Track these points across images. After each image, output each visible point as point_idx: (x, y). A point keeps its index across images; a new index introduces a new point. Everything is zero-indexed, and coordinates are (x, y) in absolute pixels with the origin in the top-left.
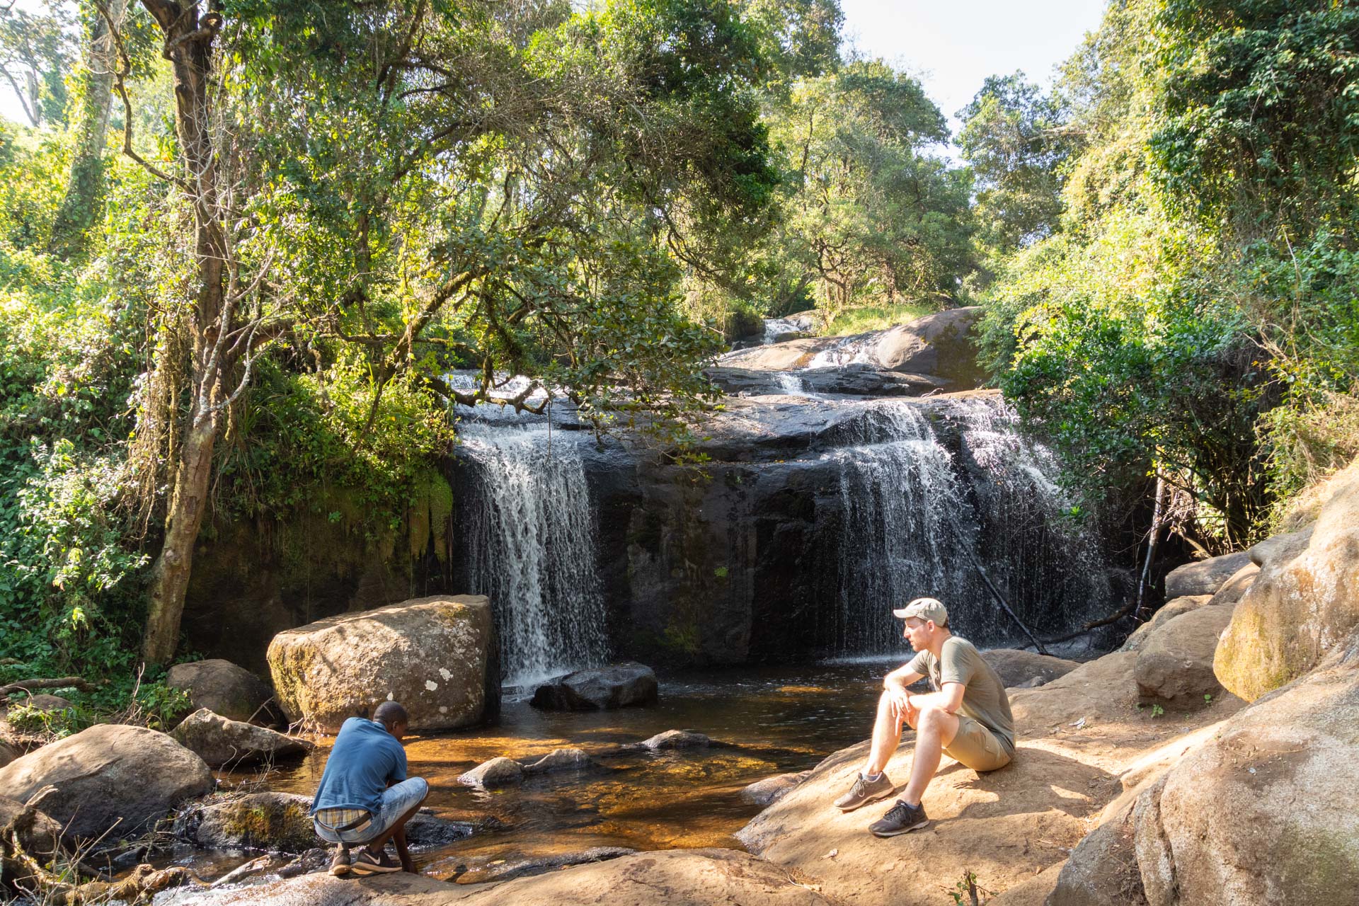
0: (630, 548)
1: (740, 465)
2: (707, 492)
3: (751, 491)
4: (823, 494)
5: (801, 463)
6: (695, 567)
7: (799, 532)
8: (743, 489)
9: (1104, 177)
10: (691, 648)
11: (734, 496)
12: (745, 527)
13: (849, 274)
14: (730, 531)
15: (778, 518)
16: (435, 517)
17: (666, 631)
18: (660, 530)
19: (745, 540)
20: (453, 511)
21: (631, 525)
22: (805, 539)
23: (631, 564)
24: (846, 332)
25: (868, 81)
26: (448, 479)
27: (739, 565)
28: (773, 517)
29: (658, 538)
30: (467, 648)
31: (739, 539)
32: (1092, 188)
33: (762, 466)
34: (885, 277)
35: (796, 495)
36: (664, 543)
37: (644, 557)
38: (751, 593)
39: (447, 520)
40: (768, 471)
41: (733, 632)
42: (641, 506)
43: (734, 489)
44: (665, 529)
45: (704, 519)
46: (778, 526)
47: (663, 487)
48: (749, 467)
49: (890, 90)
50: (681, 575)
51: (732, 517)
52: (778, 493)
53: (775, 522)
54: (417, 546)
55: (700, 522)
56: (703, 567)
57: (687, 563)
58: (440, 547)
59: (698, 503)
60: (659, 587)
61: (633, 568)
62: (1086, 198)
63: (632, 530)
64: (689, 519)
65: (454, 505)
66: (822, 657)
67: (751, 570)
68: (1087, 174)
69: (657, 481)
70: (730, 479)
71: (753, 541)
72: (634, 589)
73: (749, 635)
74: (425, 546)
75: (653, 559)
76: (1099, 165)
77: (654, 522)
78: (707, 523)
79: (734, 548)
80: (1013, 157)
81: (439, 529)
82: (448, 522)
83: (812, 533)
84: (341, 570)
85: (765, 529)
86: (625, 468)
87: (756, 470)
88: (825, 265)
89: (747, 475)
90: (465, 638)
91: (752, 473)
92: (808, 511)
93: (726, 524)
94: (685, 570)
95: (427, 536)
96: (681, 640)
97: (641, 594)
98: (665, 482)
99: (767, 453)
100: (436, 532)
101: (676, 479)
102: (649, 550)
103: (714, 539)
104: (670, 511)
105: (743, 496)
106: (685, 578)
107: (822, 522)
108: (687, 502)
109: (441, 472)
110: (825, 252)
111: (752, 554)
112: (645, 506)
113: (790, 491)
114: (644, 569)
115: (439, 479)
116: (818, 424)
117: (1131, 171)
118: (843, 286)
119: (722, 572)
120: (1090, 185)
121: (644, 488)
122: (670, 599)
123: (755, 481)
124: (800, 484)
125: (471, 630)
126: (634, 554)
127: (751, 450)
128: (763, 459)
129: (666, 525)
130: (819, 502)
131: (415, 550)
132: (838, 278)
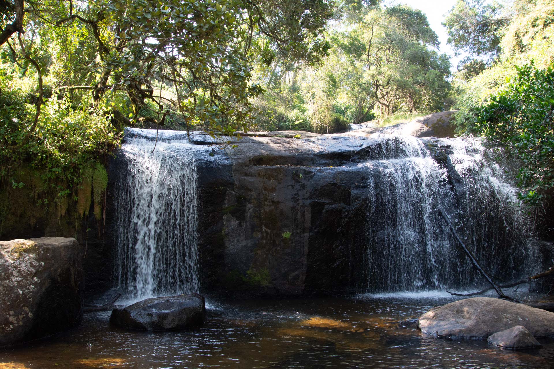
0: (225, 217)
1: (302, 167)
2: (279, 183)
3: (309, 184)
4: (357, 187)
5: (344, 168)
6: (269, 231)
7: (339, 211)
8: (303, 182)
9: (525, 30)
10: (265, 283)
11: (298, 187)
12: (303, 206)
13: (391, 101)
14: (293, 208)
15: (327, 201)
16: (95, 191)
17: (248, 272)
18: (246, 206)
19: (303, 214)
20: (107, 189)
21: (226, 201)
22: (343, 216)
23: (225, 228)
24: (388, 125)
25: (400, 10)
26: (106, 167)
27: (299, 231)
28: (323, 200)
29: (244, 211)
30: (25, 278)
31: (299, 214)
32: (518, 37)
33: (318, 168)
34: (408, 103)
35: (339, 187)
36: (248, 214)
37: (234, 223)
38: (306, 249)
39: (103, 193)
40: (320, 171)
41: (294, 274)
42: (233, 190)
43: (298, 182)
44: (249, 205)
45: (276, 200)
46: (326, 206)
47: (250, 179)
48: (309, 169)
49: (410, 15)
50: (260, 236)
51: (295, 199)
52: (327, 186)
53: (324, 204)
54: (82, 209)
55: (273, 202)
56: (275, 231)
57: (264, 228)
58: (97, 210)
59: (273, 190)
60: (244, 243)
61: (225, 230)
62: (515, 42)
63: (226, 204)
64: (266, 200)
65: (108, 184)
66: (354, 294)
67: (307, 235)
68: (516, 30)
69: (246, 175)
70: (295, 176)
71: (308, 216)
72: (227, 244)
73: (304, 277)
74: (88, 209)
75: (240, 225)
76: (522, 25)
77: (241, 201)
78: (278, 202)
79: (296, 219)
80: (472, 36)
81: (98, 199)
82: (104, 194)
83: (349, 212)
84: (33, 221)
85: (317, 208)
86: (225, 165)
87: (313, 171)
88: (379, 96)
89: (307, 173)
90: (25, 269)
91: (310, 172)
92: (346, 198)
93: (291, 204)
94: (262, 233)
95: (89, 203)
96: (258, 278)
97: (232, 247)
98: (251, 176)
99: (323, 162)
100: (96, 201)
101: (259, 174)
102: (238, 218)
103: (282, 213)
104: (254, 194)
105: (303, 186)
106: (262, 238)
107: (356, 205)
108: (265, 189)
109: (102, 163)
110: (379, 90)
111: (308, 224)
112: (236, 190)
113: (334, 184)
114: (233, 231)
115: (100, 167)
116: (357, 146)
117: (541, 26)
118: (388, 106)
119: (287, 235)
120: (517, 36)
121: (236, 179)
122: (252, 251)
123: (312, 177)
124: (342, 180)
125: (35, 263)
126: (228, 221)
127: (312, 159)
128: (320, 165)
129: (250, 203)
130: (354, 192)
131: (81, 212)
132: (385, 102)
